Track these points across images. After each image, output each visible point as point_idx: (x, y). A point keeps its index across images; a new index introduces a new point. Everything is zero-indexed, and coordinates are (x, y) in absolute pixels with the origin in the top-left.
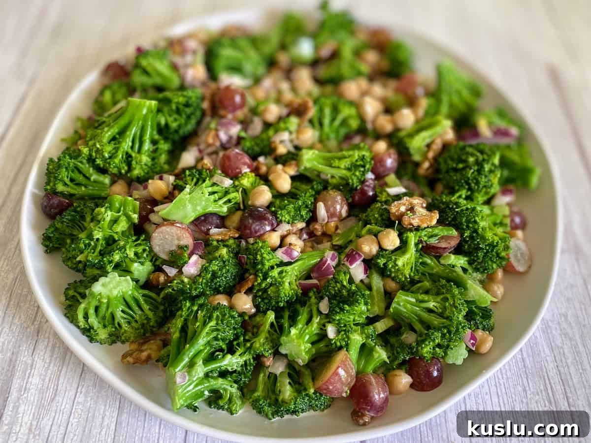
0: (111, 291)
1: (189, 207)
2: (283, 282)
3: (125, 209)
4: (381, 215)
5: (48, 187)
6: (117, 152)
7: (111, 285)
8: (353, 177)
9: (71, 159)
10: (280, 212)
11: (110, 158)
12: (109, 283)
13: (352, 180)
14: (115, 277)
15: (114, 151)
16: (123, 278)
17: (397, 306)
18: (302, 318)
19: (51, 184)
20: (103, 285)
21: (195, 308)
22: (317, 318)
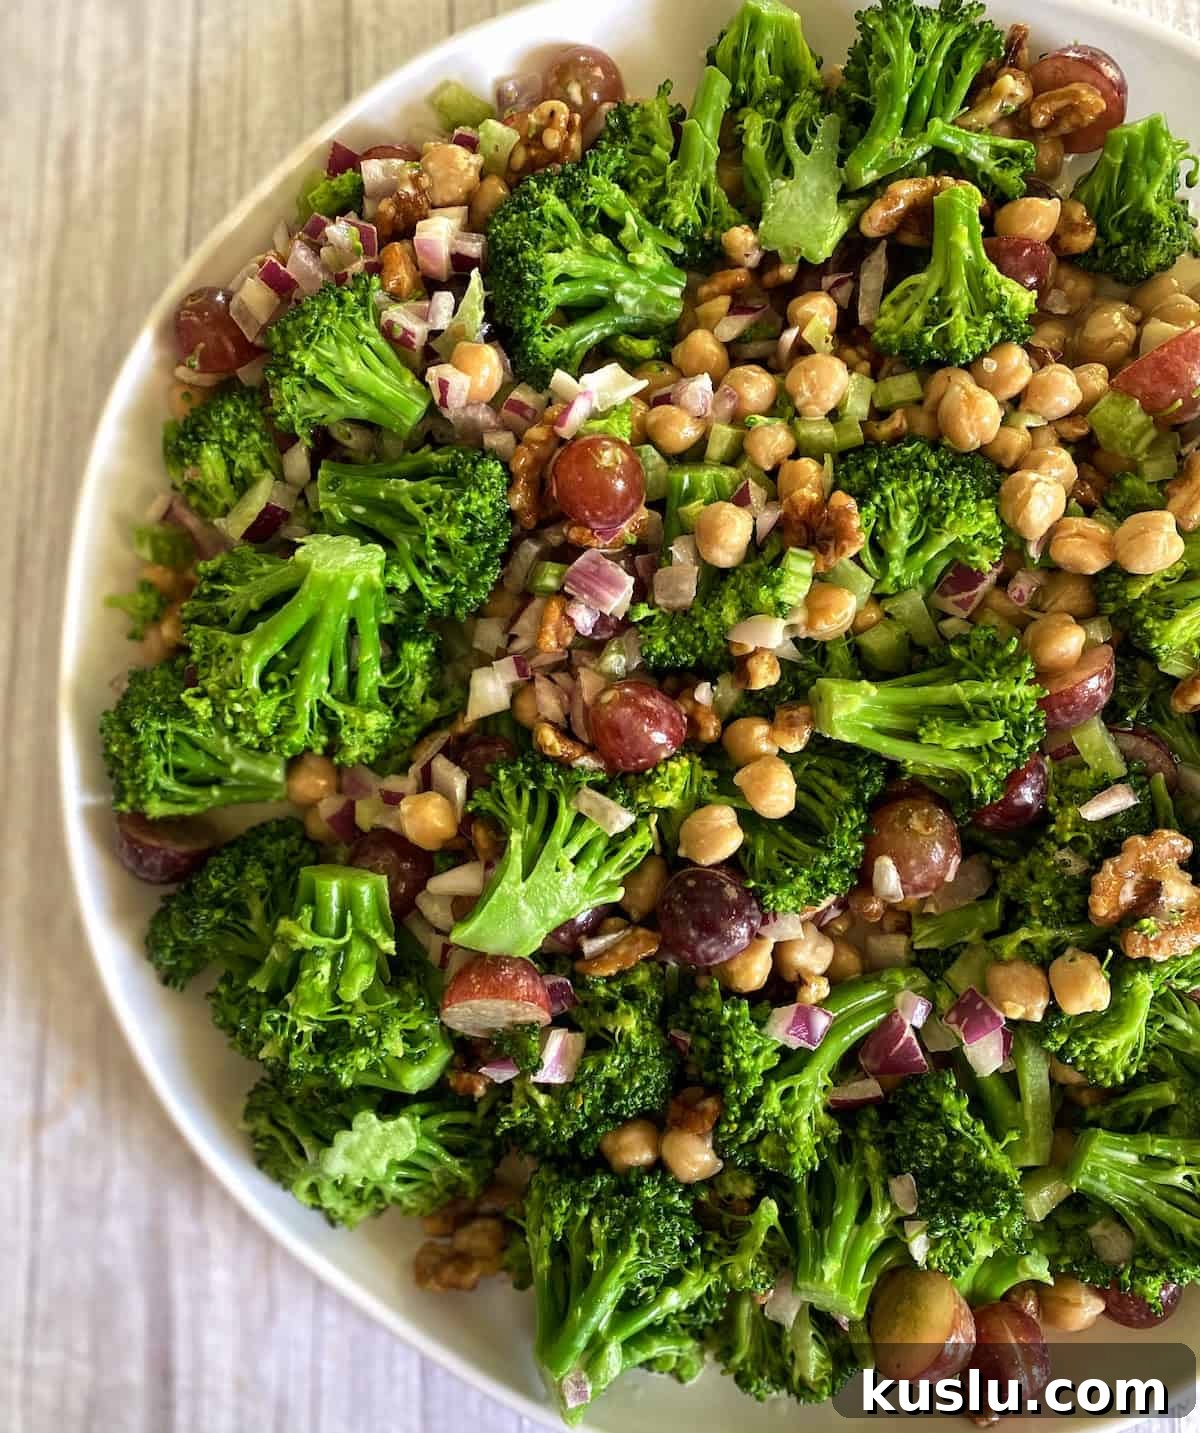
0: (368, 1165)
1: (529, 915)
2: (795, 1126)
3: (356, 920)
4: (1060, 898)
5: (124, 807)
6: (293, 713)
7: (368, 1152)
8: (985, 778)
9: (163, 721)
10: (771, 896)
11: (278, 730)
12: (361, 1145)
13: (981, 785)
14: (373, 1125)
15: (284, 711)
16: (391, 1125)
17: (1092, 1182)
18: (846, 1210)
19: (130, 798)
20: (349, 1154)
21: (584, 1211)
22: (883, 1209)
